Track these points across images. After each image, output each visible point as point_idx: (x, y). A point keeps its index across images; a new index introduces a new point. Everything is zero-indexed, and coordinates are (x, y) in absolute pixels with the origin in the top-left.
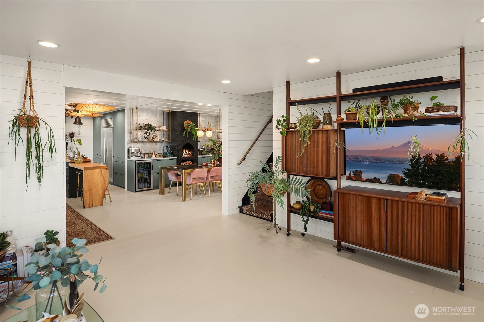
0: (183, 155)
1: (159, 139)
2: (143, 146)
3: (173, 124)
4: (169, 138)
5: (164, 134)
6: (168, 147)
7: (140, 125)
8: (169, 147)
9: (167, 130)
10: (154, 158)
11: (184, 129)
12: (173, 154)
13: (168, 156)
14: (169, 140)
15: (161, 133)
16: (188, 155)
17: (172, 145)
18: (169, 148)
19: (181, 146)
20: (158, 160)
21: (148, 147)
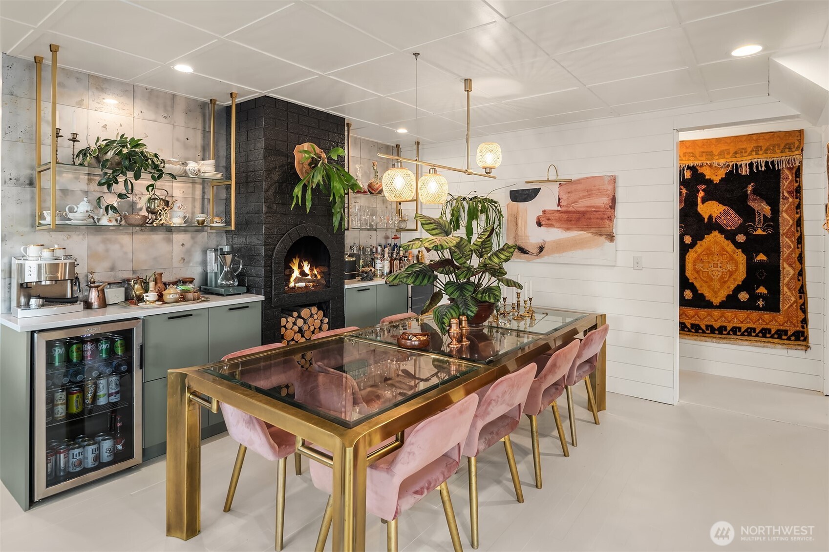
0: (292, 285)
1: (182, 214)
2: (101, 248)
3: (247, 156)
4: (228, 213)
5: (206, 197)
6: (222, 253)
7: (79, 146)
8: (228, 253)
9: (218, 176)
10: (150, 308)
11: (292, 178)
12: (245, 284)
13: (222, 290)
14: (228, 223)
15: (193, 193)
16: (309, 281)
17: (239, 241)
18: (229, 258)
19: (280, 248)
20: (173, 317)
21: (126, 253)
